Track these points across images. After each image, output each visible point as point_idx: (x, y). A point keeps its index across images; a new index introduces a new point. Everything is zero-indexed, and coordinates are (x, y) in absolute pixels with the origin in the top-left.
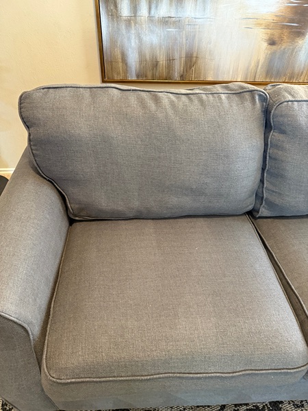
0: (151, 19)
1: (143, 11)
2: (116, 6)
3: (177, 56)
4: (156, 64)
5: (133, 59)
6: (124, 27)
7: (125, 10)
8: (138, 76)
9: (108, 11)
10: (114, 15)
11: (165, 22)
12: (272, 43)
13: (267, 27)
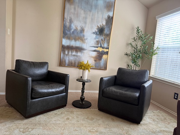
0: (71, 55)
1: (70, 53)
2: (65, 52)
3: (76, 62)
4: (72, 63)
5: (67, 62)
6: (66, 55)
7: (66, 53)
8: (68, 65)
9: (63, 53)
10: (64, 53)
11: (74, 55)
12: (95, 61)
13: (94, 58)
